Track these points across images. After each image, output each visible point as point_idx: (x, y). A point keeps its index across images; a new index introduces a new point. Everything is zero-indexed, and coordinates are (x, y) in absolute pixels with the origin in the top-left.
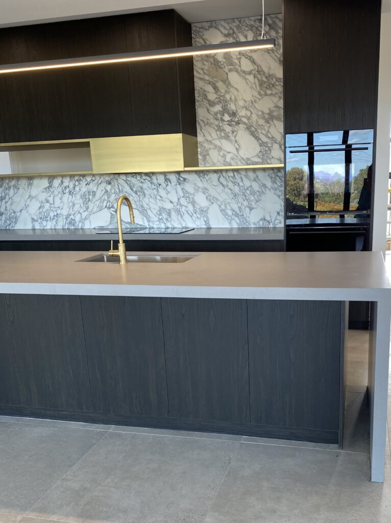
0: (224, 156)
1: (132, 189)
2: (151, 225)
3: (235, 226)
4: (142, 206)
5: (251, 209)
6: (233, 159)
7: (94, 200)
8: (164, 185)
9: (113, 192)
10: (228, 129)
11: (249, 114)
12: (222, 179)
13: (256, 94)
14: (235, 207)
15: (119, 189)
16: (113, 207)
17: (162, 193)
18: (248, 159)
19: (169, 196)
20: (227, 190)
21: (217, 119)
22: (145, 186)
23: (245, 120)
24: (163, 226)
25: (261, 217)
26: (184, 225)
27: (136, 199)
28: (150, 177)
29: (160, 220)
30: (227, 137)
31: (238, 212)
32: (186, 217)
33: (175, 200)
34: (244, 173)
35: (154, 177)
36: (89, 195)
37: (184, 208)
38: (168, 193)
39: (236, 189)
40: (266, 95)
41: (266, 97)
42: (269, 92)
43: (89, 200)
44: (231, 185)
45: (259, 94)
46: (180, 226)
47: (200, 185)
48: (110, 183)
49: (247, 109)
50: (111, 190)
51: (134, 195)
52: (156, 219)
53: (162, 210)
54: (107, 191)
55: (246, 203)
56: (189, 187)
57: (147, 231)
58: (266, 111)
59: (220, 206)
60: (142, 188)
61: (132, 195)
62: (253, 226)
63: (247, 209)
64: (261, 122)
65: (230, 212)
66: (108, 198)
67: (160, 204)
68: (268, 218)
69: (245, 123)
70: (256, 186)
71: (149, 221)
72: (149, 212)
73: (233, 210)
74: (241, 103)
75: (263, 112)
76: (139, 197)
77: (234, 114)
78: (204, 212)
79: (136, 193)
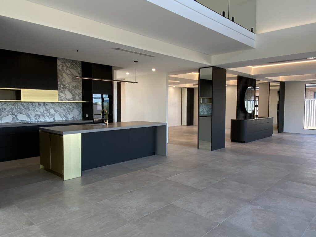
0: (61, 98)
1: (24, 108)
2: (31, 120)
3: (64, 119)
4: (28, 114)
6: (64, 99)
7: (5, 112)
8: (38, 106)
9: (15, 108)
10: (62, 89)
11: (69, 86)
12: (60, 105)
14: (64, 114)
15: (18, 107)
16: (14, 114)
17: (37, 109)
18: (69, 99)
19: (40, 110)
20: (61, 108)
22: (30, 106)
24: (36, 121)
25: (73, 116)
26: (45, 120)
27: (25, 111)
28: (32, 103)
29: (35, 119)
30: (62, 92)
31: (65, 115)
32: (46, 117)
33: (42, 111)
34: (67, 103)
35: (34, 104)
36: (2, 109)
37: (45, 114)
38: (39, 109)
39: (65, 108)
42: (75, 81)
43: (2, 112)
44: (63, 107)
45: (72, 80)
46: (44, 121)
47: (52, 106)
48: (13, 105)
49: (68, 84)
50: (14, 108)
51: (25, 110)
53: (36, 115)
54: (11, 108)
55: (68, 112)
56: (48, 107)
57: (29, 123)
59: (59, 113)
60: (28, 107)
61: (23, 110)
62: (70, 119)
63: (68, 114)
64: (73, 89)
65: (62, 115)
66: (12, 111)
67: (36, 113)
68: (75, 117)
69: (68, 88)
70: (71, 107)
71: (30, 119)
72: (31, 116)
73: (63, 115)
74: (67, 82)
75: (73, 86)
76: (27, 110)
77: (64, 85)
78: (53, 115)
79: (26, 109)
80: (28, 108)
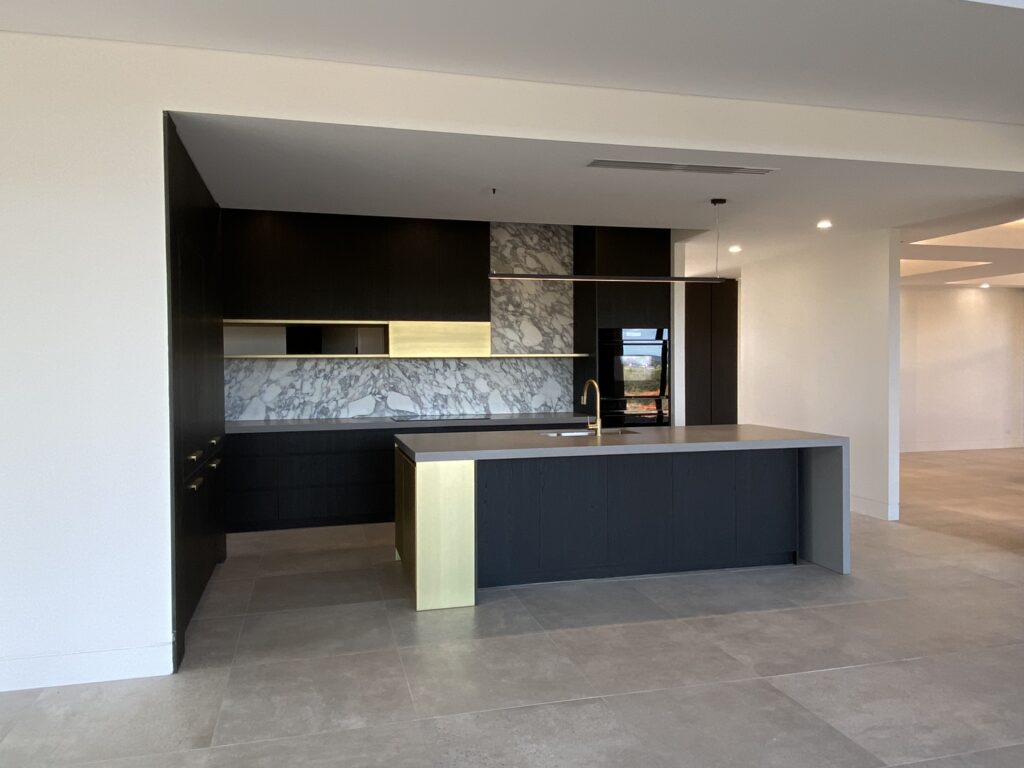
0: (507, 344)
1: (404, 374)
2: (424, 413)
3: (516, 411)
4: (415, 392)
5: (533, 395)
6: (515, 346)
7: (356, 385)
8: (442, 371)
9: (381, 376)
10: (512, 318)
11: (533, 306)
12: (505, 367)
13: (539, 289)
14: (517, 392)
15: (389, 374)
16: (379, 393)
17: (439, 378)
18: (531, 347)
19: (448, 382)
20: (509, 376)
21: (501, 309)
22: (420, 371)
23: (528, 311)
24: (437, 413)
25: (543, 403)
26: (461, 411)
27: (408, 385)
28: (427, 361)
29: (434, 407)
30: (511, 326)
31: (520, 397)
32: (465, 403)
33: (453, 386)
34: (526, 360)
35: (431, 363)
36: (351, 380)
37: (462, 394)
38: (446, 378)
39: (518, 375)
40: (549, 290)
41: (549, 293)
42: (552, 288)
43: (350, 386)
44: (513, 371)
45: (543, 289)
46: (457, 413)
47: (482, 371)
48: (378, 367)
49: (531, 301)
50: (379, 374)
51: (407, 380)
52: (430, 406)
53: (437, 396)
54: (373, 376)
55: (528, 389)
56: (469, 373)
57: (419, 418)
58: (549, 305)
59: (501, 392)
60: (416, 373)
61: (403, 380)
62: (534, 412)
63: (529, 395)
64: (544, 314)
65: (511, 398)
66: (375, 383)
67: (436, 390)
68: (549, 404)
69: (528, 315)
70: (538, 373)
71: (421, 408)
72: (423, 399)
73: (515, 396)
74: (526, 296)
75: (546, 306)
76: (412, 381)
77: (518, 305)
78: (484, 398)
79: (409, 378)
80: (416, 376)
